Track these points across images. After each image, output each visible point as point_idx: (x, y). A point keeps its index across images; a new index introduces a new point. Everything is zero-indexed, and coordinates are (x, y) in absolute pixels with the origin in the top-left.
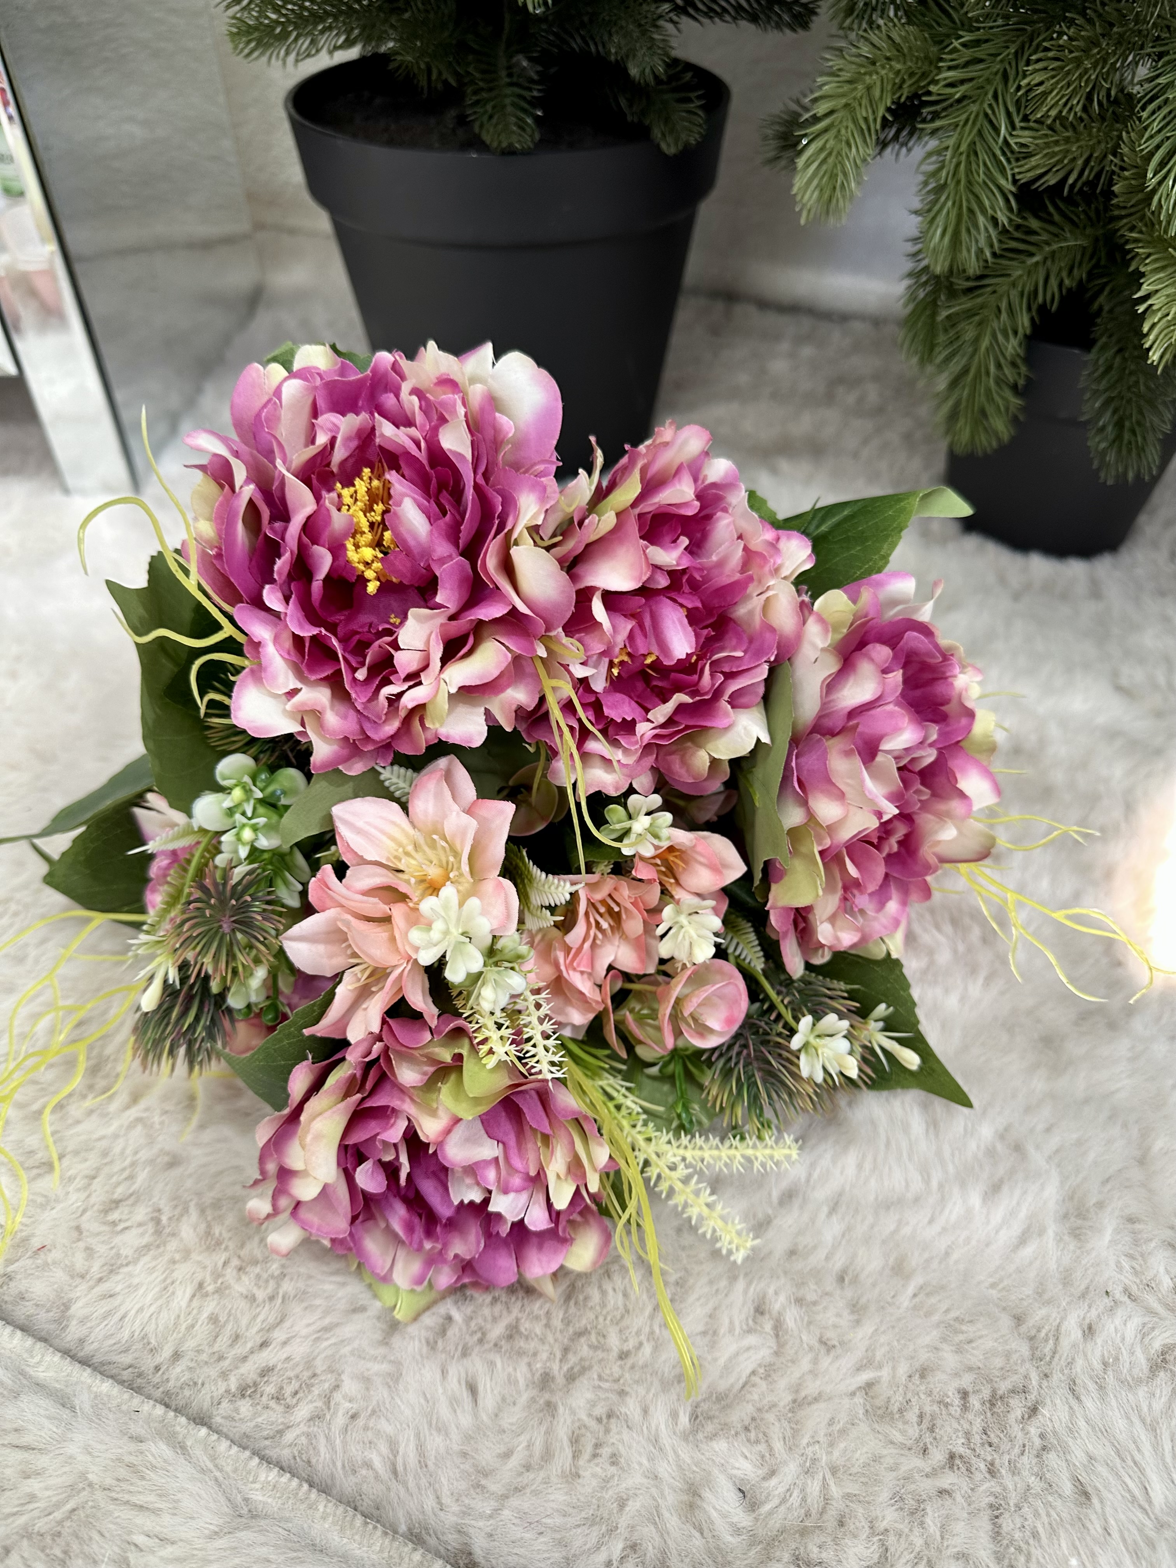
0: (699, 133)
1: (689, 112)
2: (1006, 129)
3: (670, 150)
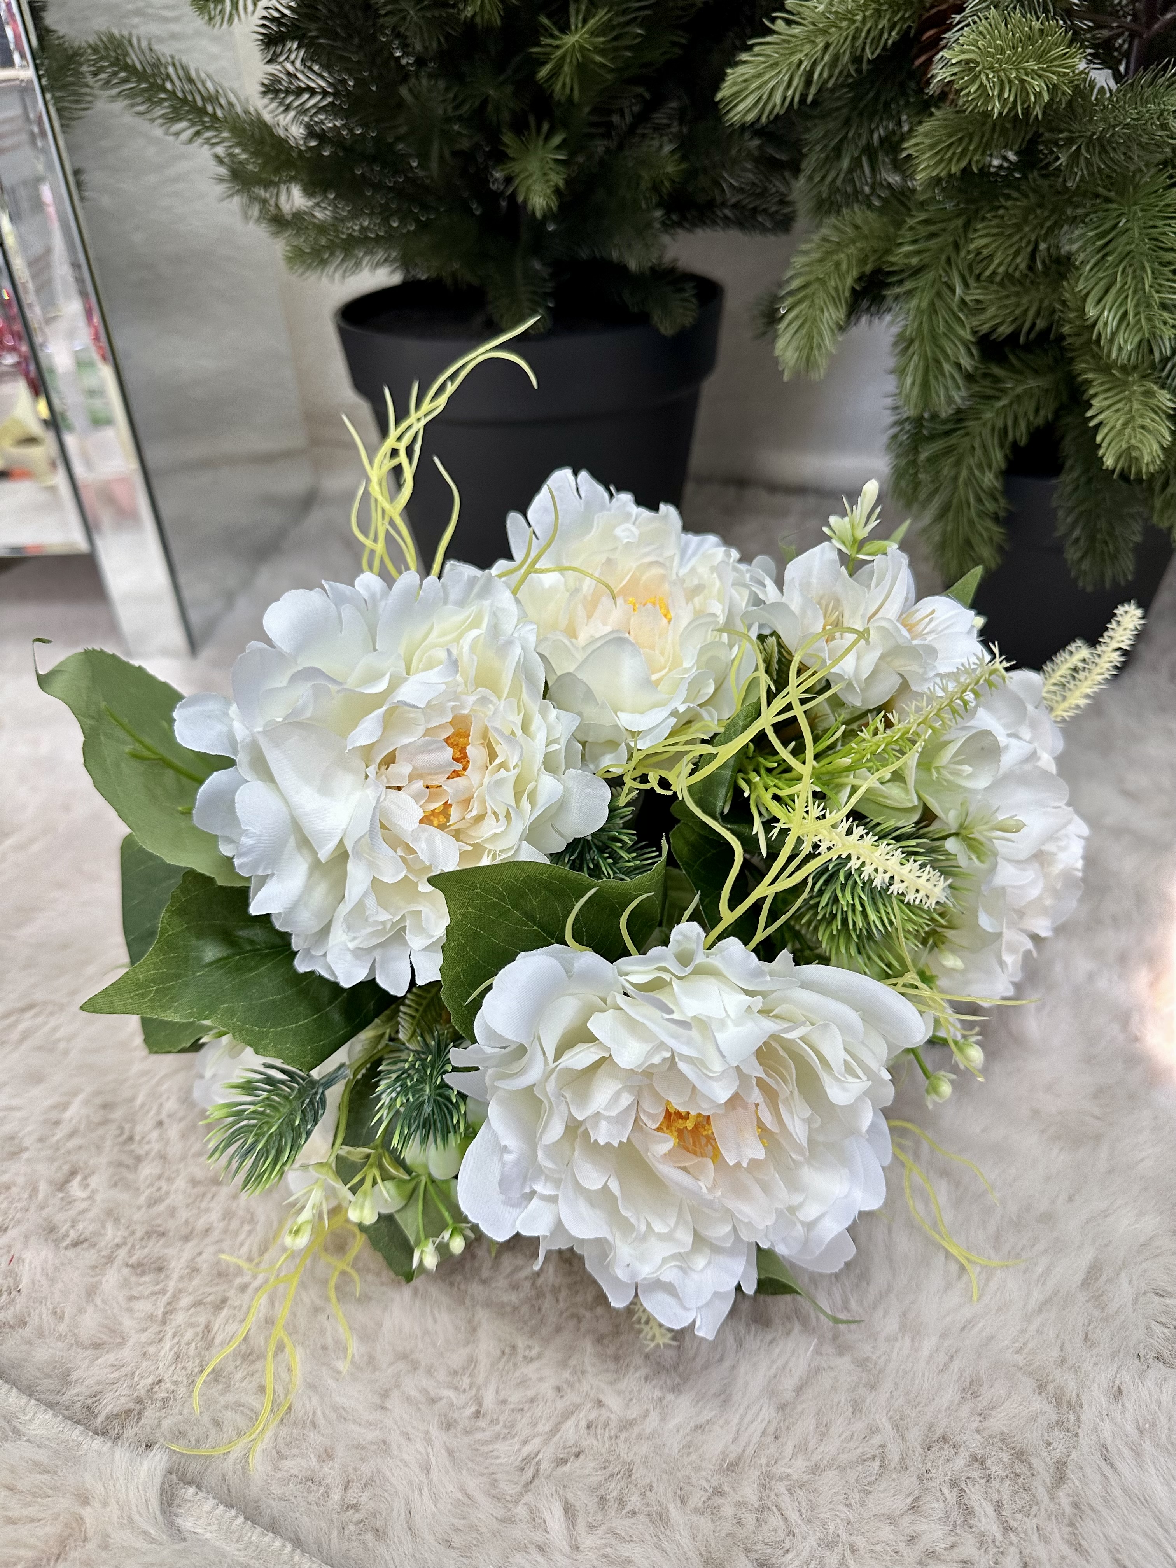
0: (694, 318)
1: (685, 300)
2: (961, 289)
3: (667, 332)
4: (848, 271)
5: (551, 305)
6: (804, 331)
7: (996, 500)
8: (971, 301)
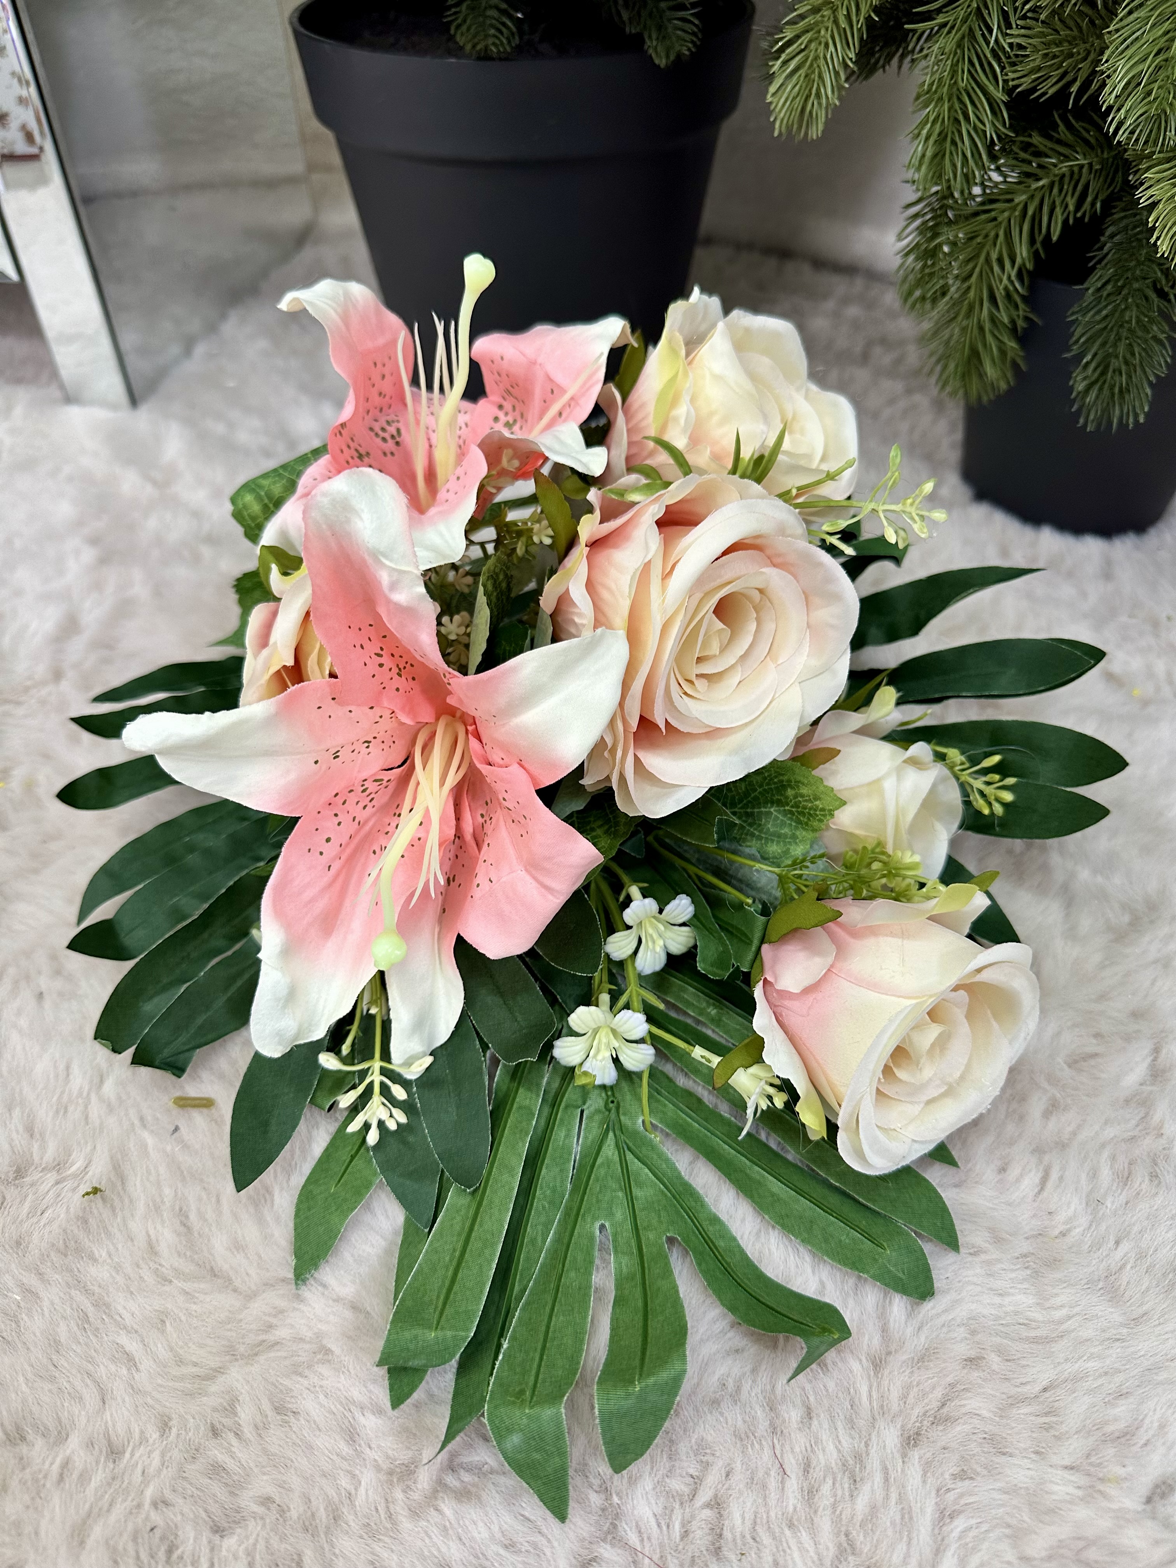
0: (692, 42)
1: (683, 20)
2: (999, 27)
3: (661, 61)
5: (519, 15)
6: (802, 72)
7: (1017, 307)
8: (1011, 45)
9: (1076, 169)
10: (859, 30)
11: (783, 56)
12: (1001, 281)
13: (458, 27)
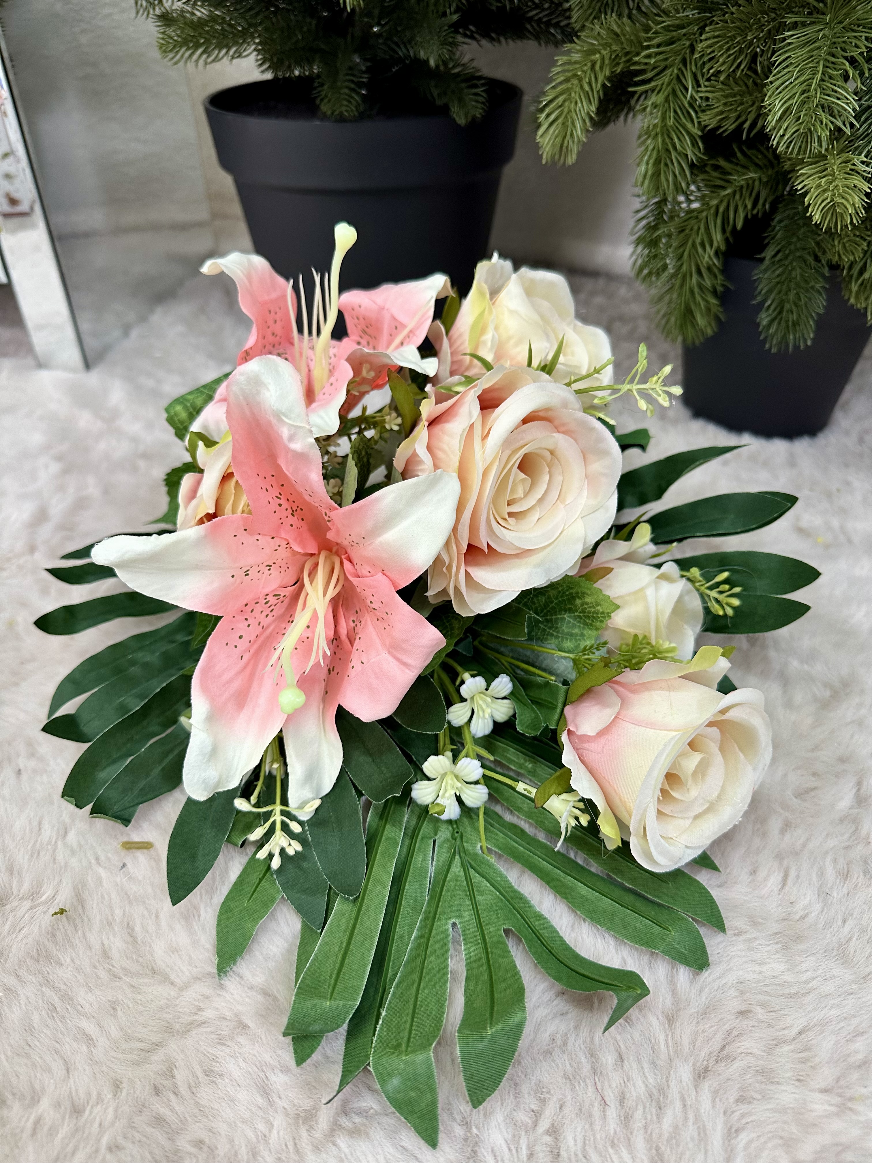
0: (483, 109)
1: (476, 94)
2: (693, 87)
3: (461, 121)
4: (601, 68)
5: (364, 92)
6: (560, 120)
7: (716, 277)
8: (701, 98)
9: (750, 182)
10: (598, 92)
11: (547, 111)
12: (704, 258)
13: (322, 100)
